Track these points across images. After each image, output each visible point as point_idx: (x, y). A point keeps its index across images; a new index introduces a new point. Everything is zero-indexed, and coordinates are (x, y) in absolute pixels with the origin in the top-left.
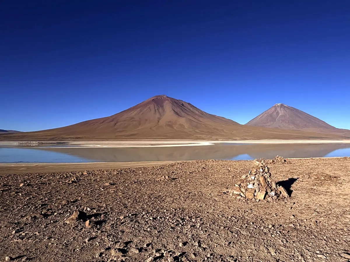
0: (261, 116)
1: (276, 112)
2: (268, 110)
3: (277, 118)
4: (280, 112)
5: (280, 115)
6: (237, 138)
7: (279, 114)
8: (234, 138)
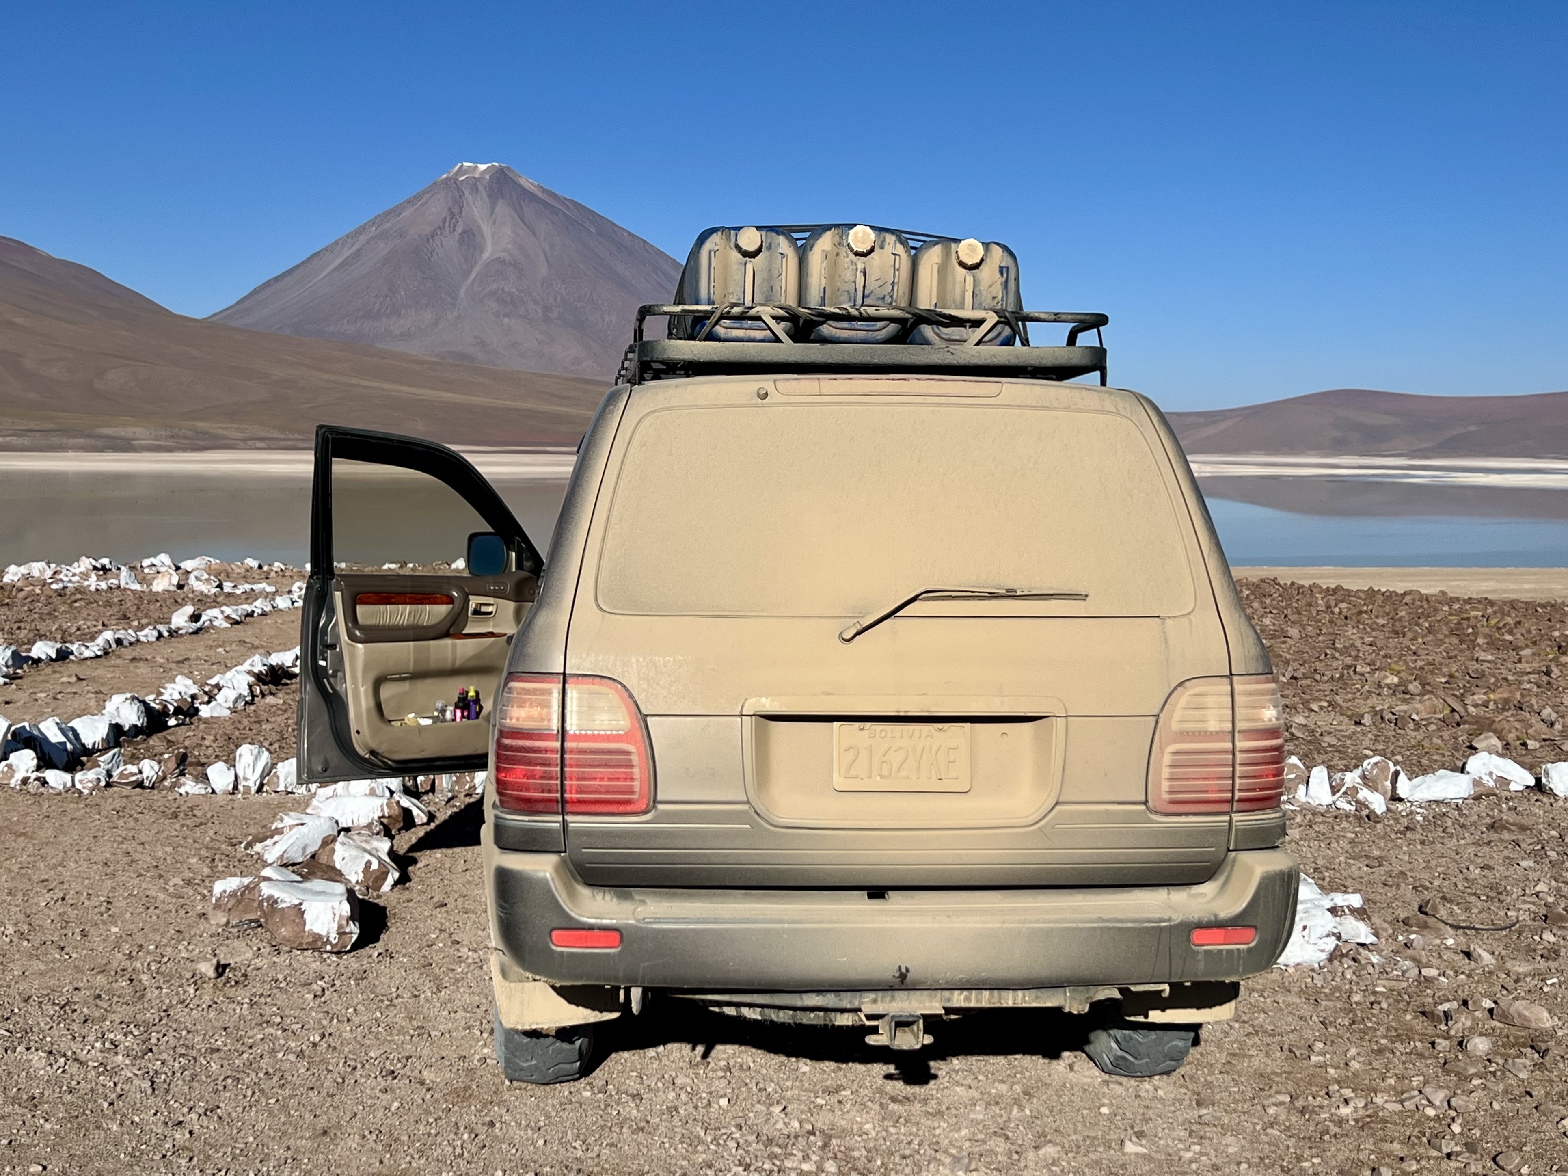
0: (347, 253)
1: (459, 229)
2: (395, 211)
3: (466, 274)
4: (486, 229)
5: (486, 255)
6: (138, 430)
7: (482, 250)
8: (105, 431)
